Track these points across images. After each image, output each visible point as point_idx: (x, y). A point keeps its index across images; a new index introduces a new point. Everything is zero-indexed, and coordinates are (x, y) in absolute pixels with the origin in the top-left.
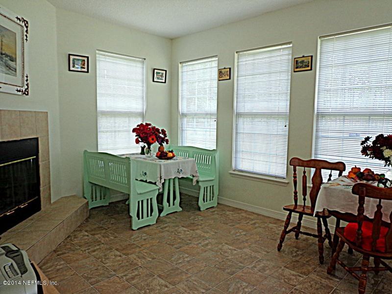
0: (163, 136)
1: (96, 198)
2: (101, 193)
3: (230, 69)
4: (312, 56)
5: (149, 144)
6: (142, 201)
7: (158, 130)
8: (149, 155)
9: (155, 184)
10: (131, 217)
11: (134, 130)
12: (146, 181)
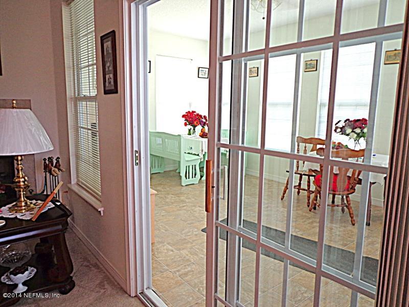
0: (204, 121)
1: (155, 167)
2: (158, 163)
3: (258, 68)
4: (317, 60)
5: (195, 127)
6: (189, 166)
7: (201, 116)
8: (194, 135)
9: (198, 155)
10: (181, 177)
11: (183, 116)
12: (192, 154)
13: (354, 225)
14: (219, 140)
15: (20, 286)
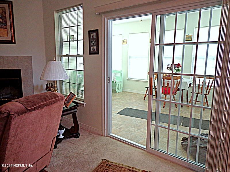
3: (127, 40)
13: (176, 107)
14: (154, 71)
15: (61, 135)
